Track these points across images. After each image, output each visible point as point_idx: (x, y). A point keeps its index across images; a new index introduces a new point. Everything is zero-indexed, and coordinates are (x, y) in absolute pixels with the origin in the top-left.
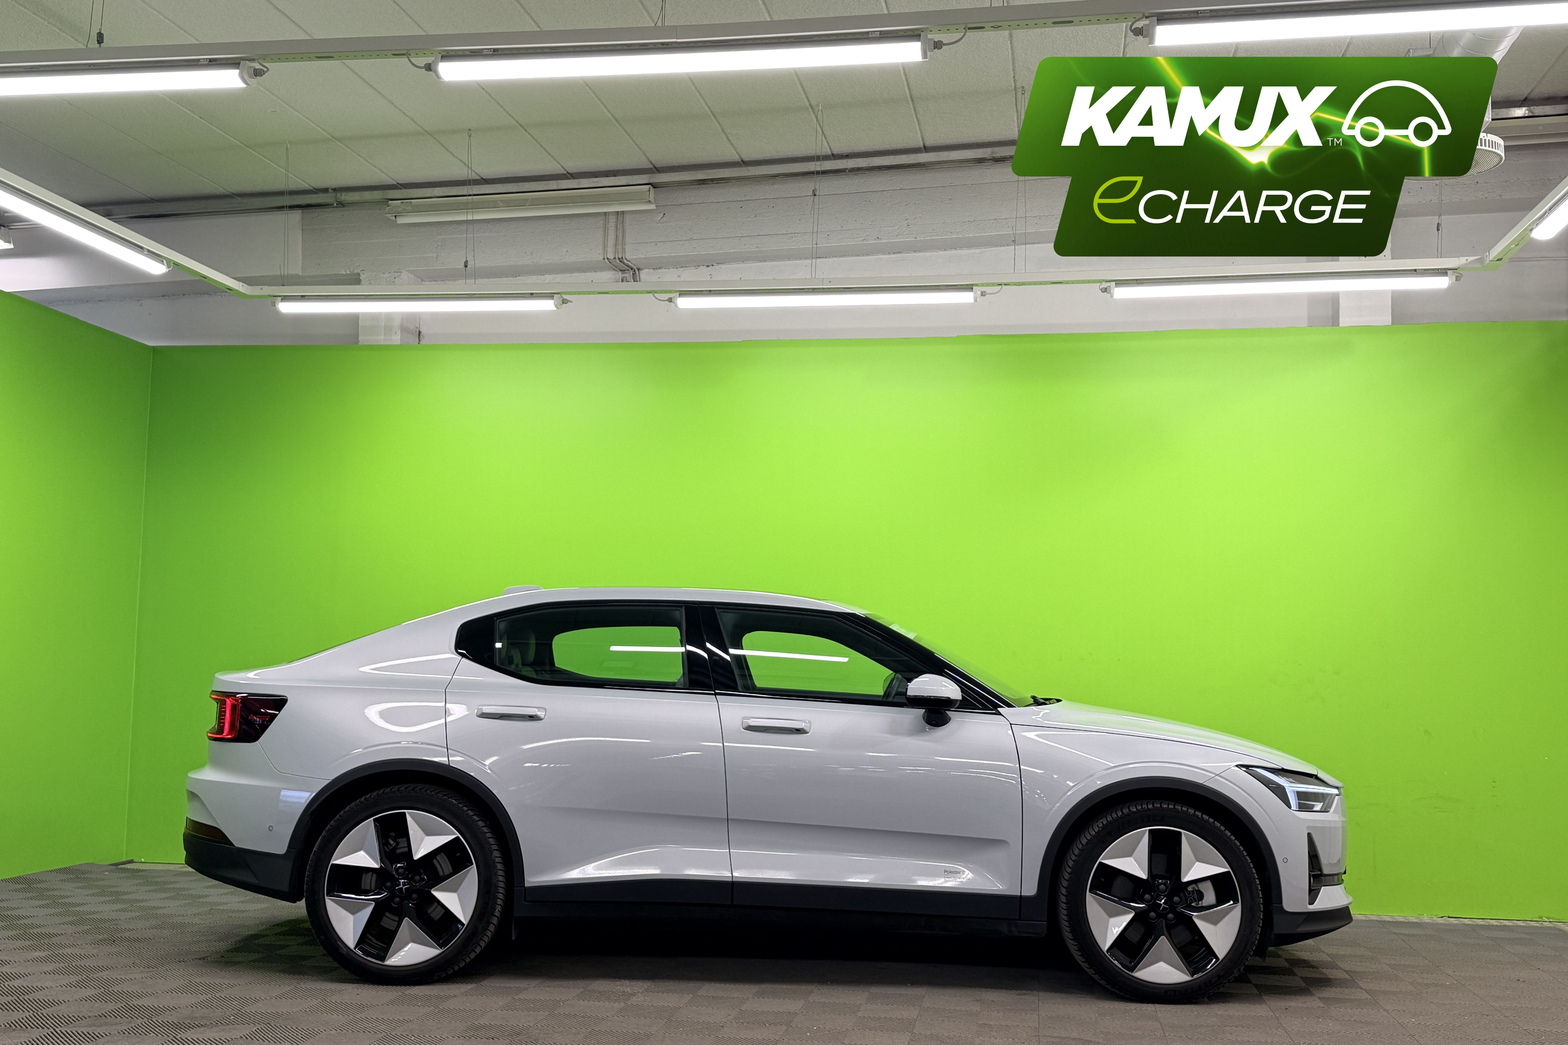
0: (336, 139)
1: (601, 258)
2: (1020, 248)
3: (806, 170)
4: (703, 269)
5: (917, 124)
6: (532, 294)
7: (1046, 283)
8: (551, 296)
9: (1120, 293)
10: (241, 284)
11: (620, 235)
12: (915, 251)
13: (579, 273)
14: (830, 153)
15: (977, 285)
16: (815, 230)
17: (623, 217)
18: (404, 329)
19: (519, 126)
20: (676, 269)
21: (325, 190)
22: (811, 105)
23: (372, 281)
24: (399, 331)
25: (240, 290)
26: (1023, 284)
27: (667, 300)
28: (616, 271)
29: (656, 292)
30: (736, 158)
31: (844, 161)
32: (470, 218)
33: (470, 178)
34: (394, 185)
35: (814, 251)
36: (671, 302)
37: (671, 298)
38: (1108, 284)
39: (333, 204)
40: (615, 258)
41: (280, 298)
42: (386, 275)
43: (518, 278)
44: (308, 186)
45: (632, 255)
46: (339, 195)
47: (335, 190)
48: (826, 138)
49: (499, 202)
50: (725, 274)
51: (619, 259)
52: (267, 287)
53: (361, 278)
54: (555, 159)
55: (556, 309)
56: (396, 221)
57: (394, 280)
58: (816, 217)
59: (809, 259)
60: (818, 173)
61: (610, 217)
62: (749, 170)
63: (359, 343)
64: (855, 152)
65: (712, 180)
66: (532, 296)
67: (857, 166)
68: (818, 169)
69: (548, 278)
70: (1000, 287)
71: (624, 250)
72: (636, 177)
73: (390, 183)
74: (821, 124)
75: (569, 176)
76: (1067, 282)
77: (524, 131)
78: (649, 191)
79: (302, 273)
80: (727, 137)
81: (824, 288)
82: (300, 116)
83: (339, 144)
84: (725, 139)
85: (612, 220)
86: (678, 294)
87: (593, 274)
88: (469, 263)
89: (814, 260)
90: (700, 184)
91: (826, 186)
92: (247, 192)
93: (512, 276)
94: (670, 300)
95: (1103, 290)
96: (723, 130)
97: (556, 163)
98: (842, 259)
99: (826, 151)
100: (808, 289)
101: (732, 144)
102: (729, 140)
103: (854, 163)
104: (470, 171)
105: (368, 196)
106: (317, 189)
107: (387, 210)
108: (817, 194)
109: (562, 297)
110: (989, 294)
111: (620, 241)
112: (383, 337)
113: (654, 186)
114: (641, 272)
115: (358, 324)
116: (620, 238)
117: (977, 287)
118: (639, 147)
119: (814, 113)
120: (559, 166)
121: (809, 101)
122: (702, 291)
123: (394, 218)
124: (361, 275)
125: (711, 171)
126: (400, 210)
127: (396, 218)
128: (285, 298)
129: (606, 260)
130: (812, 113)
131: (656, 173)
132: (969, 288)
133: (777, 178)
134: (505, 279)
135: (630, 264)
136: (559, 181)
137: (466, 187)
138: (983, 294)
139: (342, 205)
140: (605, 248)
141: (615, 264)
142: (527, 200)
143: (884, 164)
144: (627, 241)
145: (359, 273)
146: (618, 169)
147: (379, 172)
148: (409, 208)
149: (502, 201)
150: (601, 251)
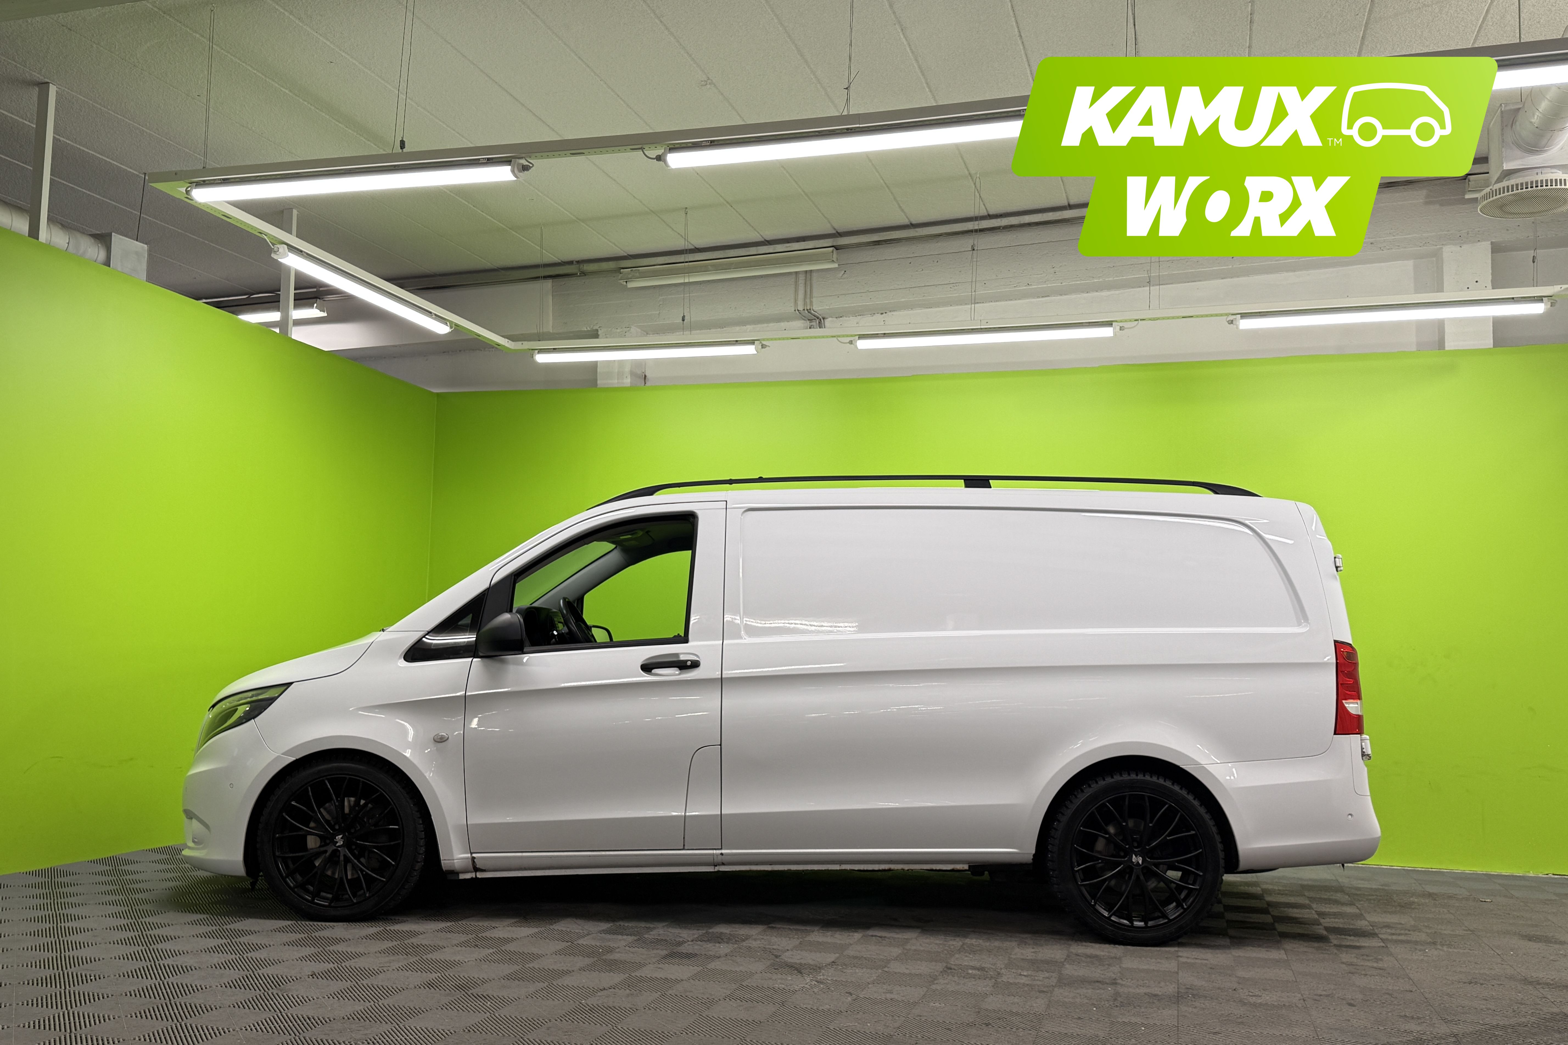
0: (580, 220)
1: (793, 310)
2: (1155, 289)
3: (966, 229)
4: (878, 317)
5: (1062, 186)
6: (737, 341)
7: (1178, 318)
8: (752, 342)
9: (1246, 324)
10: (507, 340)
11: (808, 290)
12: (1061, 295)
13: (774, 322)
14: (986, 214)
15: (1116, 321)
16: (974, 280)
17: (811, 275)
18: (633, 373)
19: (725, 203)
20: (855, 317)
21: (570, 263)
22: (970, 174)
23: (608, 336)
24: (629, 375)
25: (507, 345)
26: (1158, 319)
27: (848, 343)
28: (805, 320)
29: (839, 336)
30: (905, 221)
31: (999, 220)
32: (687, 281)
33: (686, 248)
34: (627, 256)
35: (973, 298)
36: (852, 344)
37: (852, 341)
38: (1234, 317)
39: (577, 274)
40: (804, 310)
41: (537, 351)
42: (618, 331)
43: (724, 329)
44: (557, 260)
45: (818, 307)
46: (581, 266)
47: (578, 262)
48: (982, 201)
49: (709, 267)
50: (896, 320)
51: (807, 310)
52: (526, 342)
53: (599, 333)
54: (755, 229)
55: (756, 353)
56: (626, 286)
57: (626, 334)
58: (975, 268)
59: (969, 304)
60: (976, 231)
61: (800, 275)
62: (917, 232)
63: (598, 387)
64: (1008, 212)
65: (885, 241)
66: (736, 343)
67: (1010, 224)
68: (976, 228)
69: (749, 327)
70: (1137, 322)
71: (811, 302)
72: (822, 241)
73: (622, 255)
74: (979, 189)
75: (767, 243)
76: (1197, 316)
77: (730, 207)
78: (833, 252)
79: (553, 330)
80: (898, 204)
81: (981, 329)
82: (552, 202)
83: (582, 224)
84: (897, 206)
85: (802, 278)
86: (858, 337)
87: (786, 323)
88: (686, 318)
89: (973, 305)
90: (875, 245)
91: (983, 242)
92: (509, 266)
93: (720, 327)
94: (851, 342)
95: (1230, 322)
96: (895, 198)
97: (756, 233)
98: (997, 303)
99: (983, 212)
100: (969, 329)
101: (903, 210)
102: (900, 207)
103: (1007, 221)
104: (686, 243)
105: (605, 266)
106: (564, 262)
107: (619, 277)
108: (976, 249)
109: (761, 343)
110: (1127, 328)
111: (808, 295)
112: (616, 381)
113: (837, 248)
114: (826, 320)
115: (596, 371)
116: (809, 293)
117: (1116, 323)
118: (824, 216)
119: (973, 181)
120: (758, 235)
121: (968, 170)
122: (878, 334)
124: (599, 331)
125: (885, 233)
126: (630, 276)
127: (626, 282)
128: (541, 351)
129: (797, 311)
130: (971, 180)
131: (838, 237)
132: (1109, 324)
133: (941, 237)
134: (714, 330)
135: (816, 314)
136: (759, 247)
137: (683, 255)
138: (1121, 328)
139: (584, 274)
140: (796, 301)
141: (804, 314)
142: (731, 264)
143: (1033, 221)
144: (815, 294)
145: (597, 330)
146: (807, 235)
147: (613, 246)
148: (638, 274)
149: (713, 266)
150: (792, 304)
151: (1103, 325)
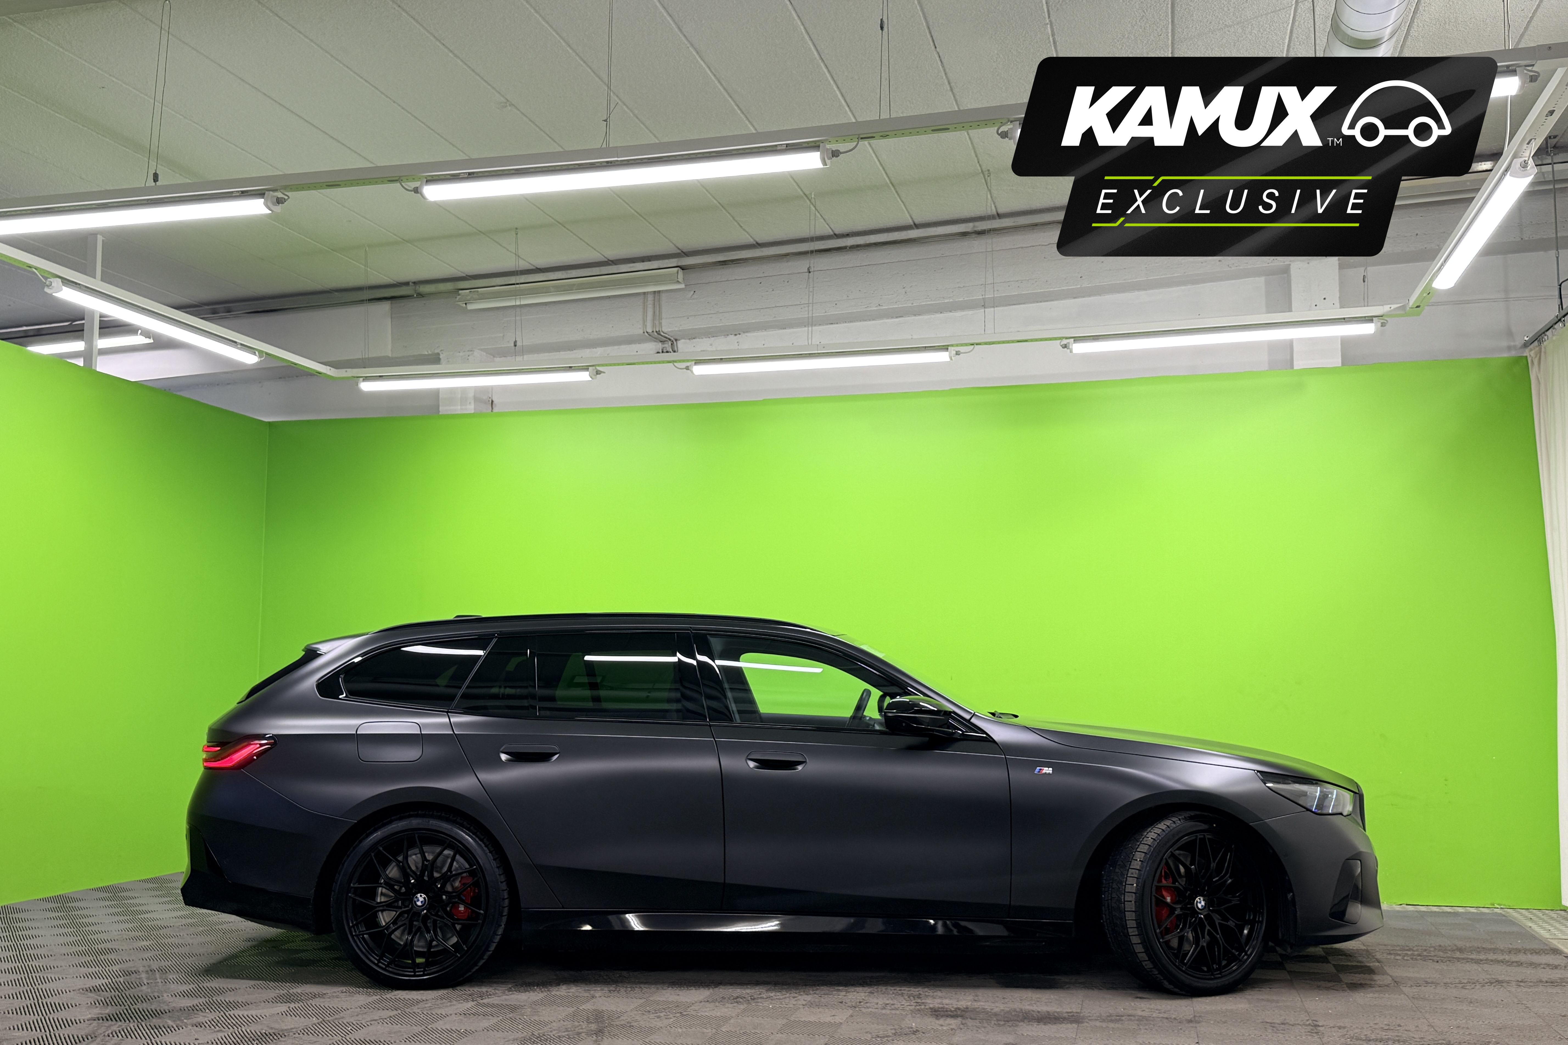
0: (407, 241)
1: (642, 332)
2: (989, 312)
3: (811, 249)
4: (731, 338)
6: (570, 367)
7: (1013, 342)
8: (586, 368)
9: (1079, 348)
10: (329, 368)
11: (657, 311)
12: (915, 315)
14: (832, 233)
15: (952, 345)
16: (811, 301)
17: (660, 296)
18: (477, 400)
19: (558, 224)
20: (708, 339)
21: (407, 284)
22: (805, 194)
23: (450, 360)
24: (473, 402)
25: (329, 373)
26: (993, 343)
27: (686, 369)
28: (656, 342)
29: (676, 362)
30: (751, 241)
31: (844, 240)
32: (518, 303)
33: (517, 269)
34: (464, 277)
35: (810, 320)
37: (688, 367)
38: (1068, 341)
39: (413, 296)
40: (653, 332)
41: (361, 379)
42: (461, 354)
44: (392, 281)
45: (667, 327)
46: (417, 287)
47: (414, 283)
48: (825, 221)
49: (548, 288)
50: (749, 342)
51: (656, 332)
52: (351, 369)
53: (441, 357)
54: (595, 249)
55: (591, 379)
56: (466, 307)
57: (469, 358)
60: (812, 252)
61: (649, 296)
62: (762, 251)
63: (440, 413)
64: (855, 231)
65: (732, 261)
66: (570, 369)
67: (856, 243)
68: (823, 247)
70: (973, 346)
71: (660, 324)
72: (667, 261)
73: (458, 276)
74: (818, 209)
75: (610, 262)
76: (1032, 340)
77: (563, 228)
78: (678, 273)
79: (392, 355)
80: (739, 224)
81: (818, 353)
82: (372, 224)
83: (411, 245)
84: (738, 226)
85: (650, 298)
86: (694, 362)
87: (638, 345)
88: (518, 342)
89: (810, 328)
90: (723, 265)
95: (1064, 346)
96: (733, 219)
97: (597, 252)
98: (852, 324)
99: (828, 231)
100: (806, 354)
101: (744, 230)
102: (741, 227)
103: (854, 240)
104: (525, 263)
105: (442, 287)
106: (400, 283)
107: (457, 299)
108: (812, 271)
109: (596, 369)
110: (963, 353)
111: (657, 316)
112: (459, 407)
113: (683, 268)
114: (678, 342)
115: (439, 397)
116: (657, 314)
117: (953, 348)
118: (664, 236)
119: (809, 200)
120: (599, 254)
121: (802, 190)
123: (464, 305)
124: (440, 354)
125: (729, 253)
126: (469, 297)
127: (466, 304)
128: (366, 379)
129: (646, 334)
130: (807, 199)
131: (683, 257)
132: (945, 348)
133: (788, 257)
135: (667, 336)
136: (600, 268)
137: (521, 276)
138: (957, 353)
139: (421, 295)
140: (644, 323)
141: (654, 336)
142: (574, 285)
143: (879, 241)
144: (664, 315)
145: (438, 354)
146: (651, 254)
147: (448, 266)
148: (476, 296)
149: (554, 286)
150: (640, 326)
151: (939, 349)
